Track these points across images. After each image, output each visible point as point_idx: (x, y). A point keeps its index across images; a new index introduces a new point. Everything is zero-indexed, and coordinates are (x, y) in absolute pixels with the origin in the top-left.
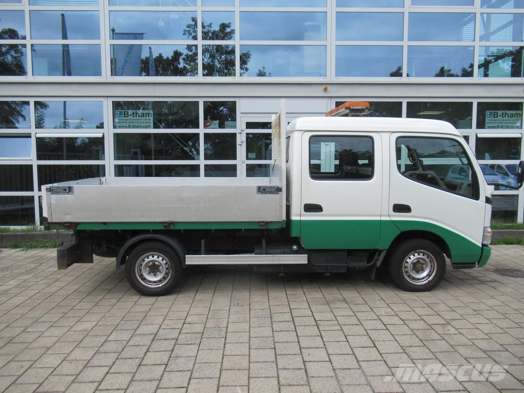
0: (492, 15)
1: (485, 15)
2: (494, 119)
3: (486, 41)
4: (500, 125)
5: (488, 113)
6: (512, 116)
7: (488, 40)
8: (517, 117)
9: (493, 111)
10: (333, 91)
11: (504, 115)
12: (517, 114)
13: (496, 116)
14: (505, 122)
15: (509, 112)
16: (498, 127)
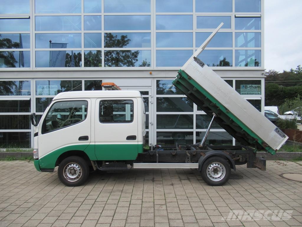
0: (248, 33)
1: (245, 33)
2: (245, 89)
3: (246, 47)
4: (249, 93)
5: (242, 86)
6: (255, 87)
7: (247, 47)
8: (258, 88)
9: (245, 85)
10: (155, 75)
11: (251, 87)
12: (258, 87)
13: (246, 87)
14: (252, 91)
15: (254, 86)
16: (248, 94)
